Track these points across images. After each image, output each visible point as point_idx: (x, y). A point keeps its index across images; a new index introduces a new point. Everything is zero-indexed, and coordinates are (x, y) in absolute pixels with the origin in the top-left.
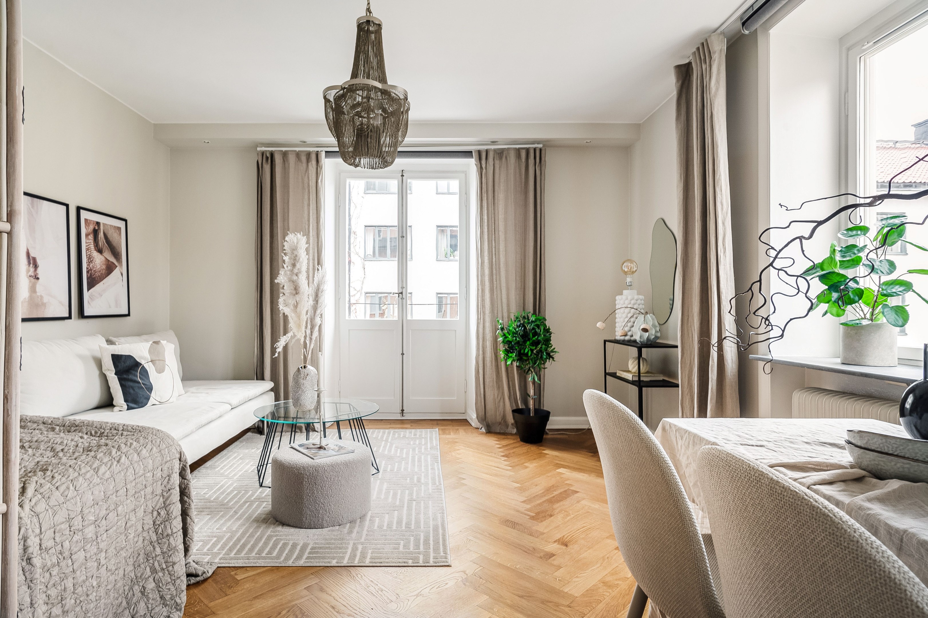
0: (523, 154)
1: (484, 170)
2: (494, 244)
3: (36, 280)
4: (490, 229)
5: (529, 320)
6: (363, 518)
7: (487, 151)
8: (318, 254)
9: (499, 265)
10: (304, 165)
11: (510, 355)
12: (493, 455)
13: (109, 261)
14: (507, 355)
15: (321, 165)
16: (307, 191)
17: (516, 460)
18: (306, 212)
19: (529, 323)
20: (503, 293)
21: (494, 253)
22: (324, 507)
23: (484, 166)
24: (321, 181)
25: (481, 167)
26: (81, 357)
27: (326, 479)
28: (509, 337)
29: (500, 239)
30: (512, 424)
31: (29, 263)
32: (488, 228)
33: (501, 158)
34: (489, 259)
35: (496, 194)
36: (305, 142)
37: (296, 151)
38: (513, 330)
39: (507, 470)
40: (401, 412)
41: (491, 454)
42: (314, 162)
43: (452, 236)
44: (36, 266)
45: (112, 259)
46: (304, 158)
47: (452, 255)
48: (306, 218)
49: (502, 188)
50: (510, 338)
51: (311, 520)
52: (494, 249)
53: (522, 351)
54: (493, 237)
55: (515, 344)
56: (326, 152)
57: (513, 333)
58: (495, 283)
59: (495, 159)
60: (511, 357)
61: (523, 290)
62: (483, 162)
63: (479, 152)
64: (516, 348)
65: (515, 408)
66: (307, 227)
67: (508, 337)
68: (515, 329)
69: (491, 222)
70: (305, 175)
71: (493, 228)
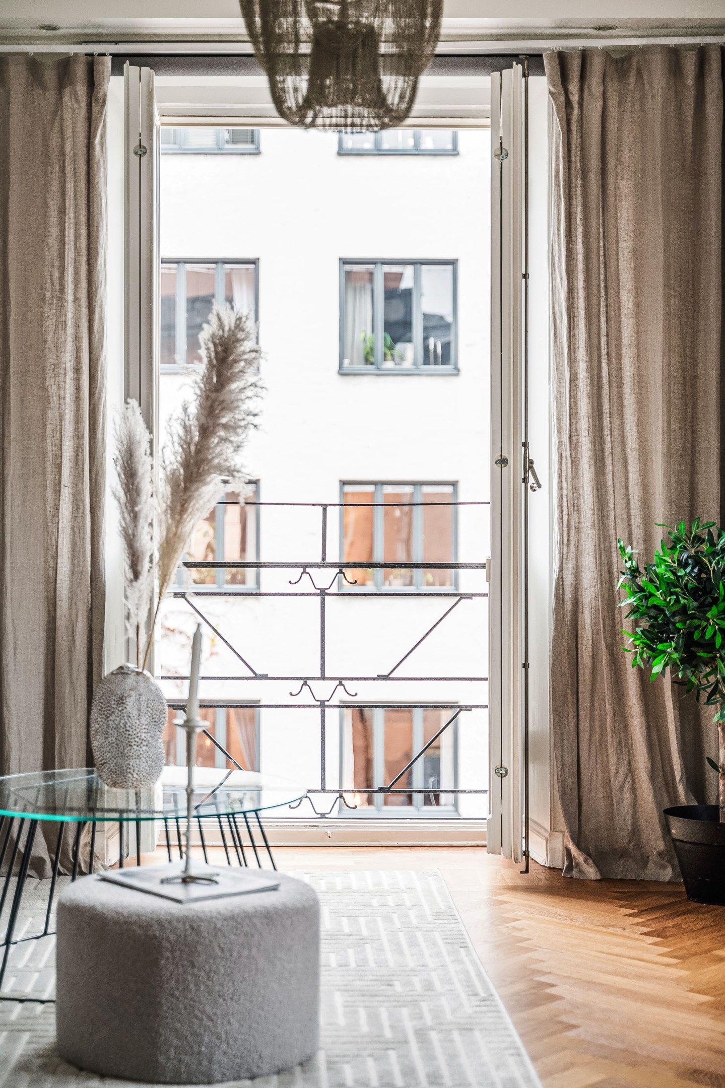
0: (690, 66)
1: (576, 111)
2: (603, 325)
4: (594, 282)
5: (713, 544)
6: (306, 1063)
7: (585, 55)
8: (91, 353)
9: (620, 385)
10: (51, 95)
11: (661, 647)
12: (619, 931)
14: (650, 648)
15: (101, 95)
16: (57, 168)
17: (687, 943)
18: (54, 232)
19: (714, 554)
20: (630, 468)
21: (604, 351)
22: (216, 1026)
23: (575, 98)
24: (102, 143)
25: (568, 103)
27: (218, 952)
28: (658, 594)
29: (623, 312)
30: (660, 854)
32: (587, 280)
33: (623, 75)
34: (590, 369)
35: (611, 179)
36: (53, 28)
37: (27, 53)
38: (669, 574)
39: (668, 965)
41: (611, 930)
42: (81, 89)
43: (391, 294)
46: (50, 77)
47: (389, 357)
48: (55, 250)
49: (627, 161)
50: (659, 598)
51: (180, 1061)
52: (603, 340)
53: (697, 636)
54: (603, 304)
55: (674, 614)
56: (114, 56)
57: (669, 584)
58: (608, 439)
59: (608, 80)
60: (664, 652)
61: (689, 459)
62: (574, 87)
63: (562, 58)
64: (679, 625)
65: (667, 805)
66: (56, 274)
67: (651, 595)
68: (674, 573)
69: (595, 260)
70: (53, 123)
71: (602, 277)
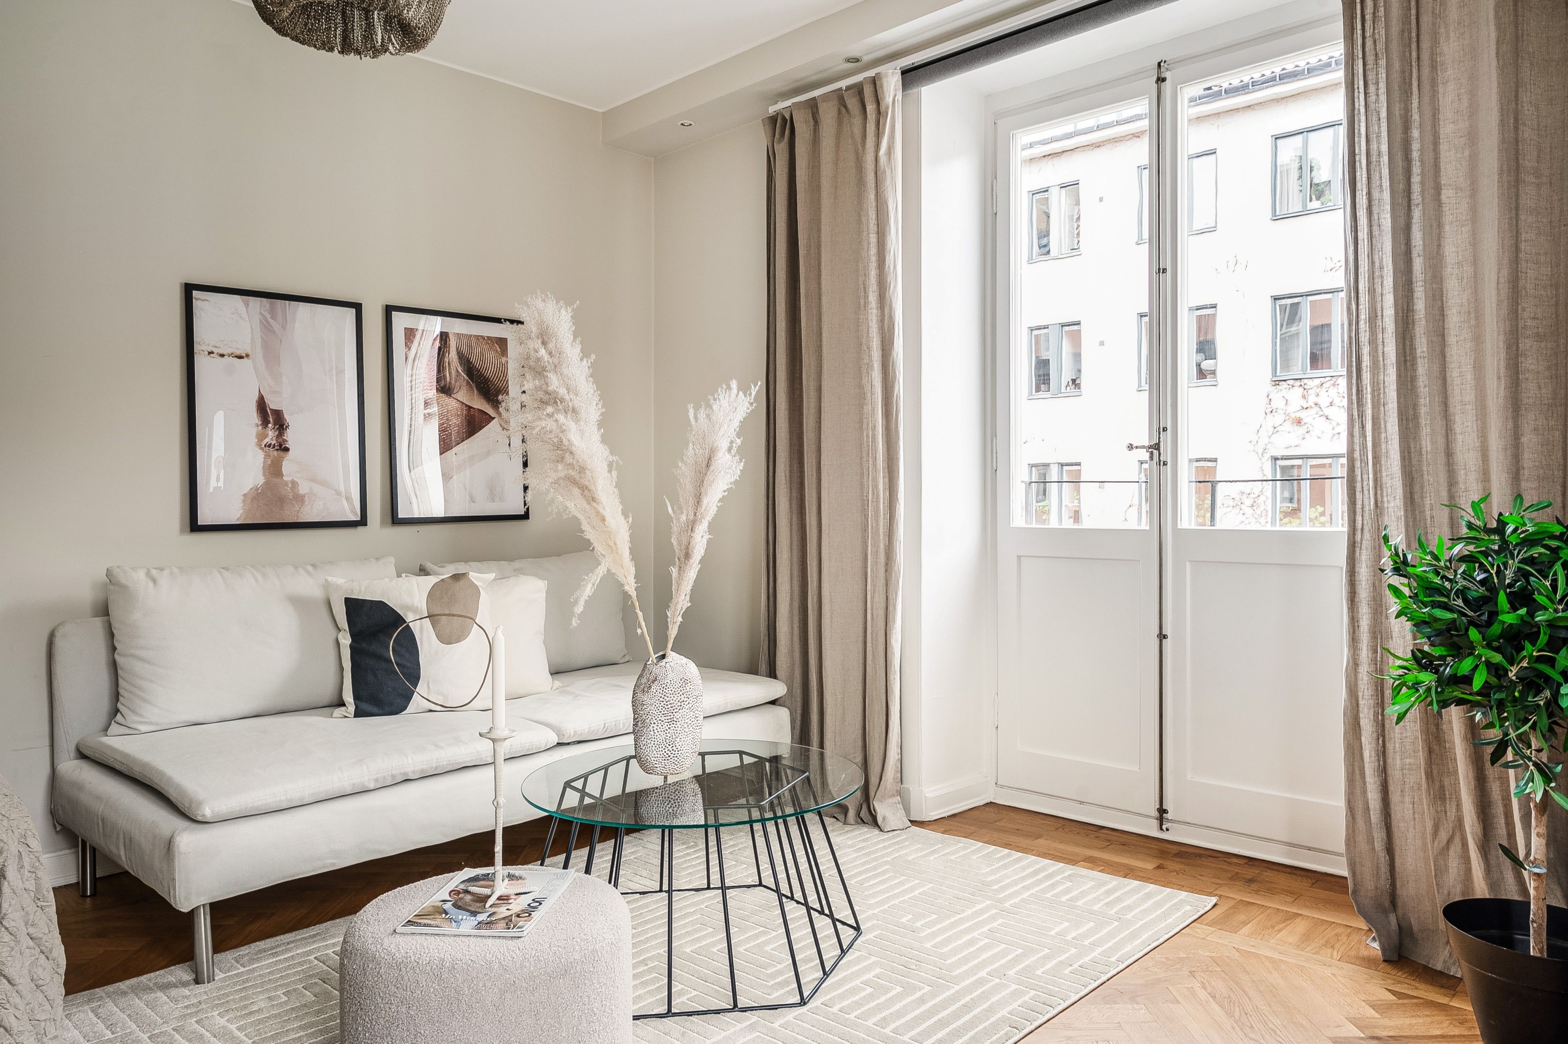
3: (281, 453)
10: (858, 119)
13: (470, 407)
15: (884, 108)
24: (888, 153)
26: (298, 602)
31: (265, 422)
34: (1396, 303)
36: (858, 60)
37: (835, 92)
40: (1157, 814)
42: (870, 106)
44: (281, 425)
45: (479, 404)
46: (852, 103)
54: (1418, 214)
56: (903, 72)
58: (1425, 391)
